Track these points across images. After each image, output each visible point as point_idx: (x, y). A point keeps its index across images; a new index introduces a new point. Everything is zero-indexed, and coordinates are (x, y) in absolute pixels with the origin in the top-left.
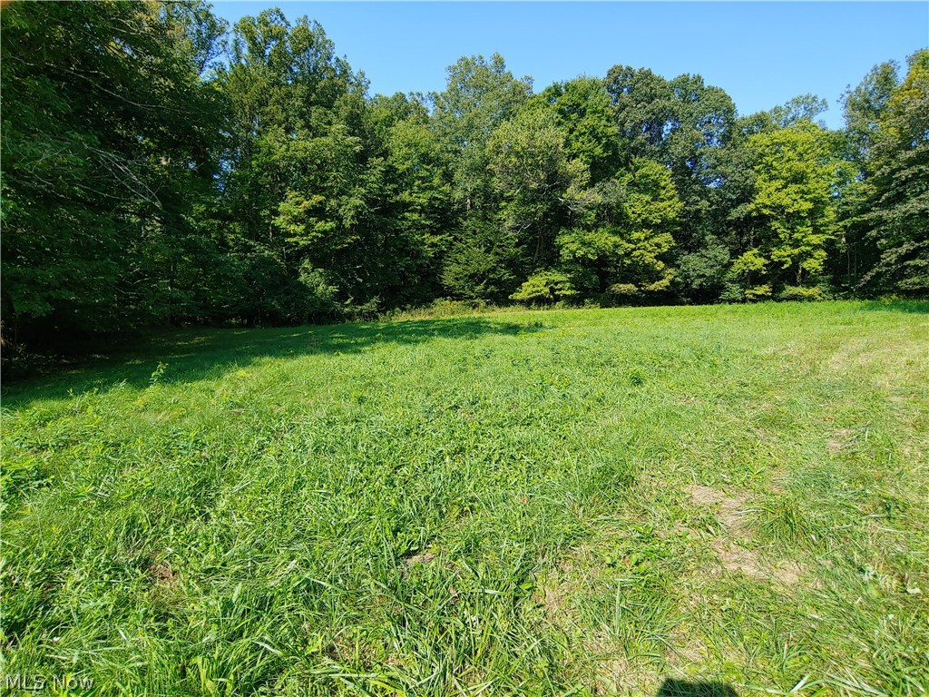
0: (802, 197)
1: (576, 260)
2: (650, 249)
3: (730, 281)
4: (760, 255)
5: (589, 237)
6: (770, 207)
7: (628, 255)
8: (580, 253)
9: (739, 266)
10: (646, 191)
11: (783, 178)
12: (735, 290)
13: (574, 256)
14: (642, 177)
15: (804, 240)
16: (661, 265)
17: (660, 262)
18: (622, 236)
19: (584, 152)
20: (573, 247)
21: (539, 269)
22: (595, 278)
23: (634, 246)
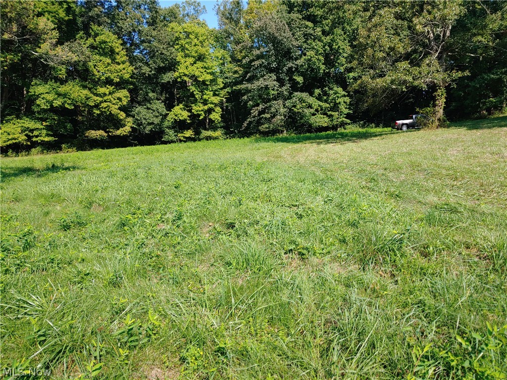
0: (205, 71)
1: (53, 110)
2: (114, 102)
3: (167, 127)
4: (184, 109)
5: (63, 89)
6: (188, 76)
7: (97, 106)
8: (57, 103)
9: (171, 116)
10: (104, 54)
11: (194, 57)
12: (171, 134)
13: (51, 106)
14: (101, 43)
15: (209, 100)
16: (122, 115)
17: (122, 113)
18: (90, 89)
19: (49, 12)
20: (50, 97)
21: (9, 117)
22: (69, 126)
23: (102, 99)
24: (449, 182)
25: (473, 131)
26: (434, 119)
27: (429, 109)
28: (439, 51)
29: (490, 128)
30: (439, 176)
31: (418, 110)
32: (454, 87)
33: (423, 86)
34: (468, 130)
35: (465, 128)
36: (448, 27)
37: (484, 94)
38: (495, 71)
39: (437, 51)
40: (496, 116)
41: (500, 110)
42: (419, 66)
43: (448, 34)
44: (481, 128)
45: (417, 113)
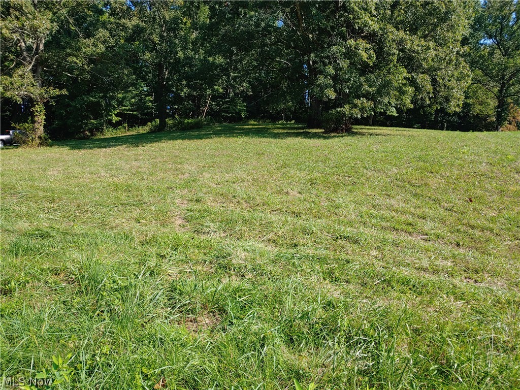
24: (46, 204)
25: (75, 151)
26: (34, 136)
27: (27, 125)
28: (32, 64)
29: (91, 148)
30: (35, 199)
31: (13, 125)
32: (52, 104)
33: (18, 99)
34: (70, 149)
35: (68, 148)
36: (41, 41)
37: (85, 115)
38: (93, 94)
39: (31, 63)
40: (98, 137)
41: (101, 132)
42: (11, 76)
43: (42, 47)
44: (84, 148)
45: (14, 128)
